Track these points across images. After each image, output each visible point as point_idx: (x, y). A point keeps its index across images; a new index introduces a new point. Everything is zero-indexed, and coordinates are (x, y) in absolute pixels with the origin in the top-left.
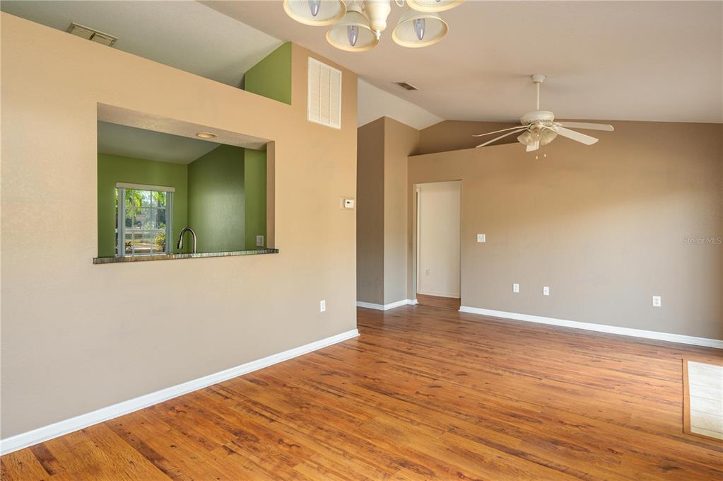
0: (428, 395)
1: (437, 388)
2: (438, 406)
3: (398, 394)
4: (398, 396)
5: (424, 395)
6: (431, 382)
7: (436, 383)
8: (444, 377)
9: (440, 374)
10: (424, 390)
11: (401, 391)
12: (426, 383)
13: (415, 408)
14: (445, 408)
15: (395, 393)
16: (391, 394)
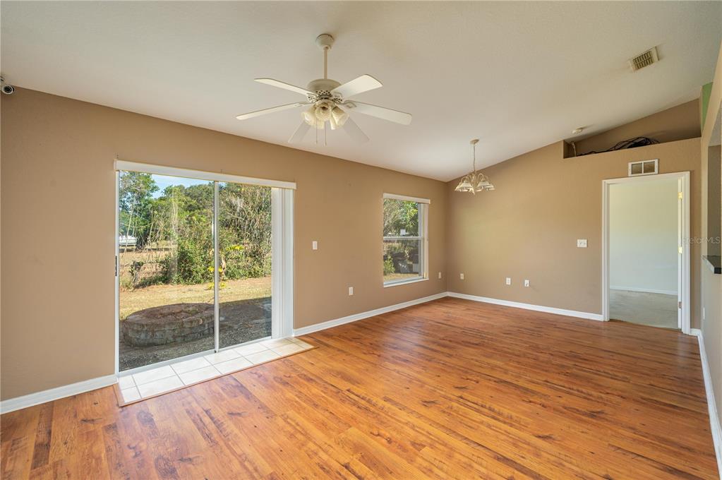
0: (468, 379)
1: (459, 386)
2: (460, 370)
3: (495, 381)
4: (495, 379)
5: (471, 380)
6: (465, 395)
7: (459, 393)
8: (451, 400)
9: (455, 404)
10: (472, 384)
11: (492, 384)
12: (471, 394)
13: (476, 369)
14: (453, 368)
15: (497, 382)
16: (502, 382)
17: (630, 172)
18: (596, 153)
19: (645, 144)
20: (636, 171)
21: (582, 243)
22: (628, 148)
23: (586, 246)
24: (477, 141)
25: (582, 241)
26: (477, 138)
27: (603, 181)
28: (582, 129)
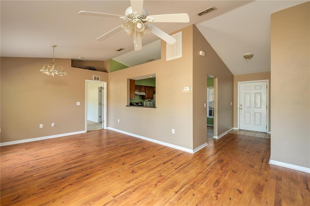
17: (93, 78)
18: (81, 68)
19: (94, 70)
20: (95, 79)
21: (78, 104)
22: (88, 69)
23: (80, 105)
24: (56, 46)
25: (78, 102)
26: (56, 45)
27: (86, 80)
28: (82, 58)
